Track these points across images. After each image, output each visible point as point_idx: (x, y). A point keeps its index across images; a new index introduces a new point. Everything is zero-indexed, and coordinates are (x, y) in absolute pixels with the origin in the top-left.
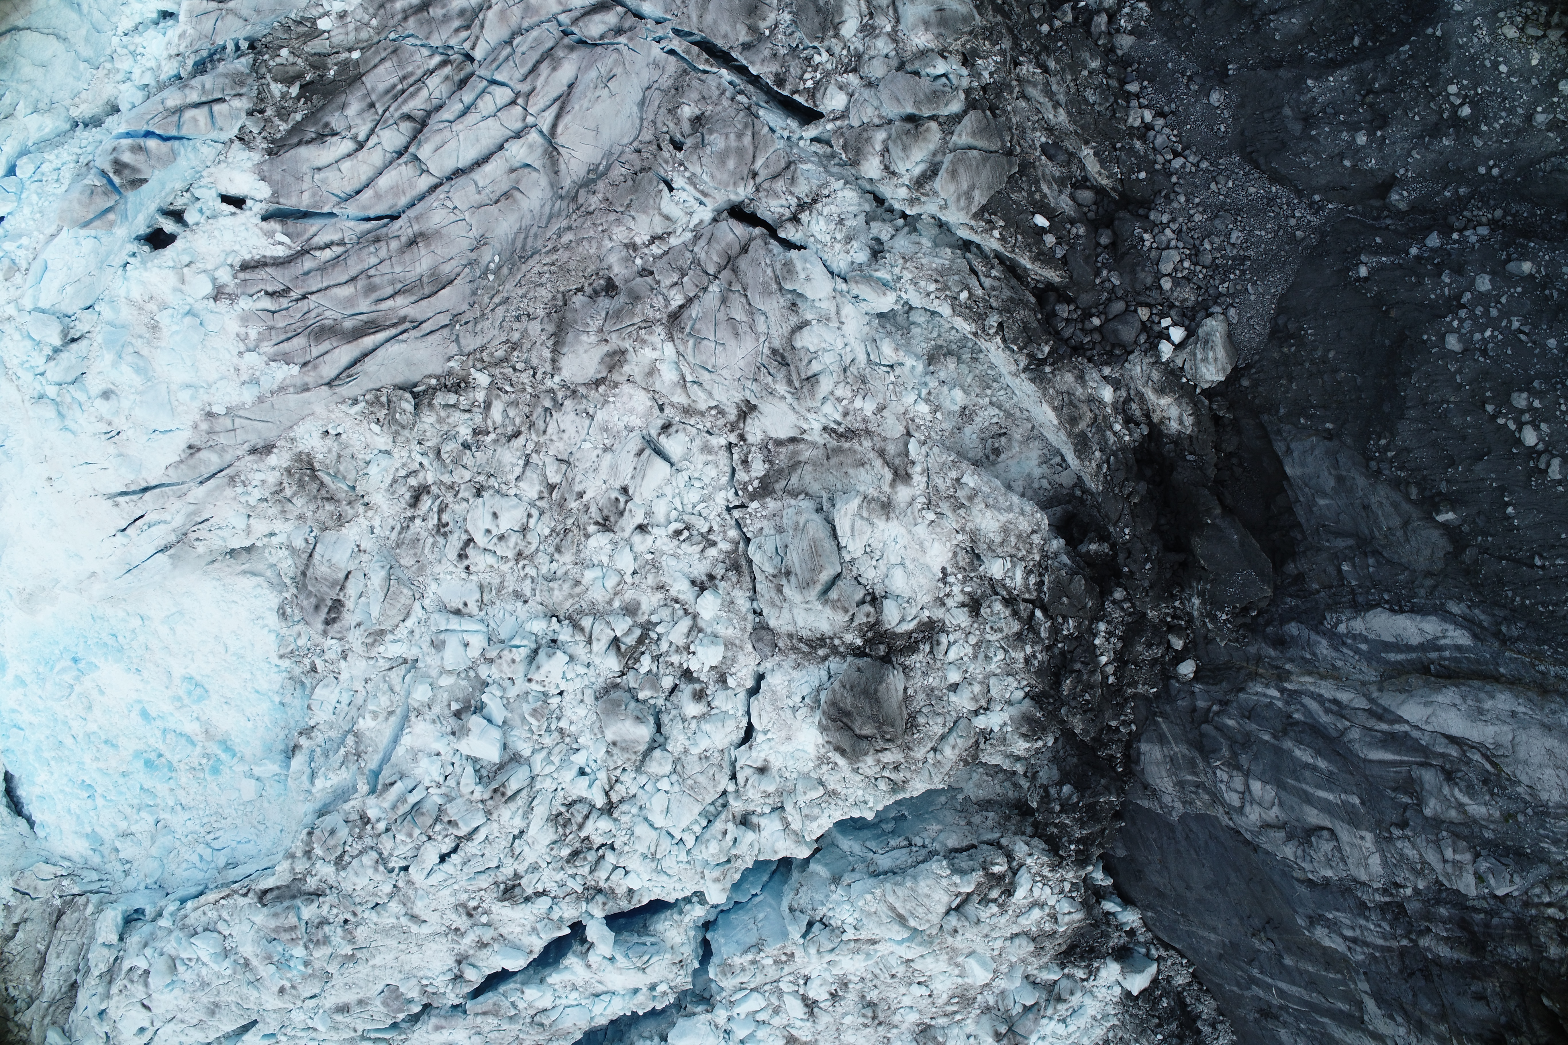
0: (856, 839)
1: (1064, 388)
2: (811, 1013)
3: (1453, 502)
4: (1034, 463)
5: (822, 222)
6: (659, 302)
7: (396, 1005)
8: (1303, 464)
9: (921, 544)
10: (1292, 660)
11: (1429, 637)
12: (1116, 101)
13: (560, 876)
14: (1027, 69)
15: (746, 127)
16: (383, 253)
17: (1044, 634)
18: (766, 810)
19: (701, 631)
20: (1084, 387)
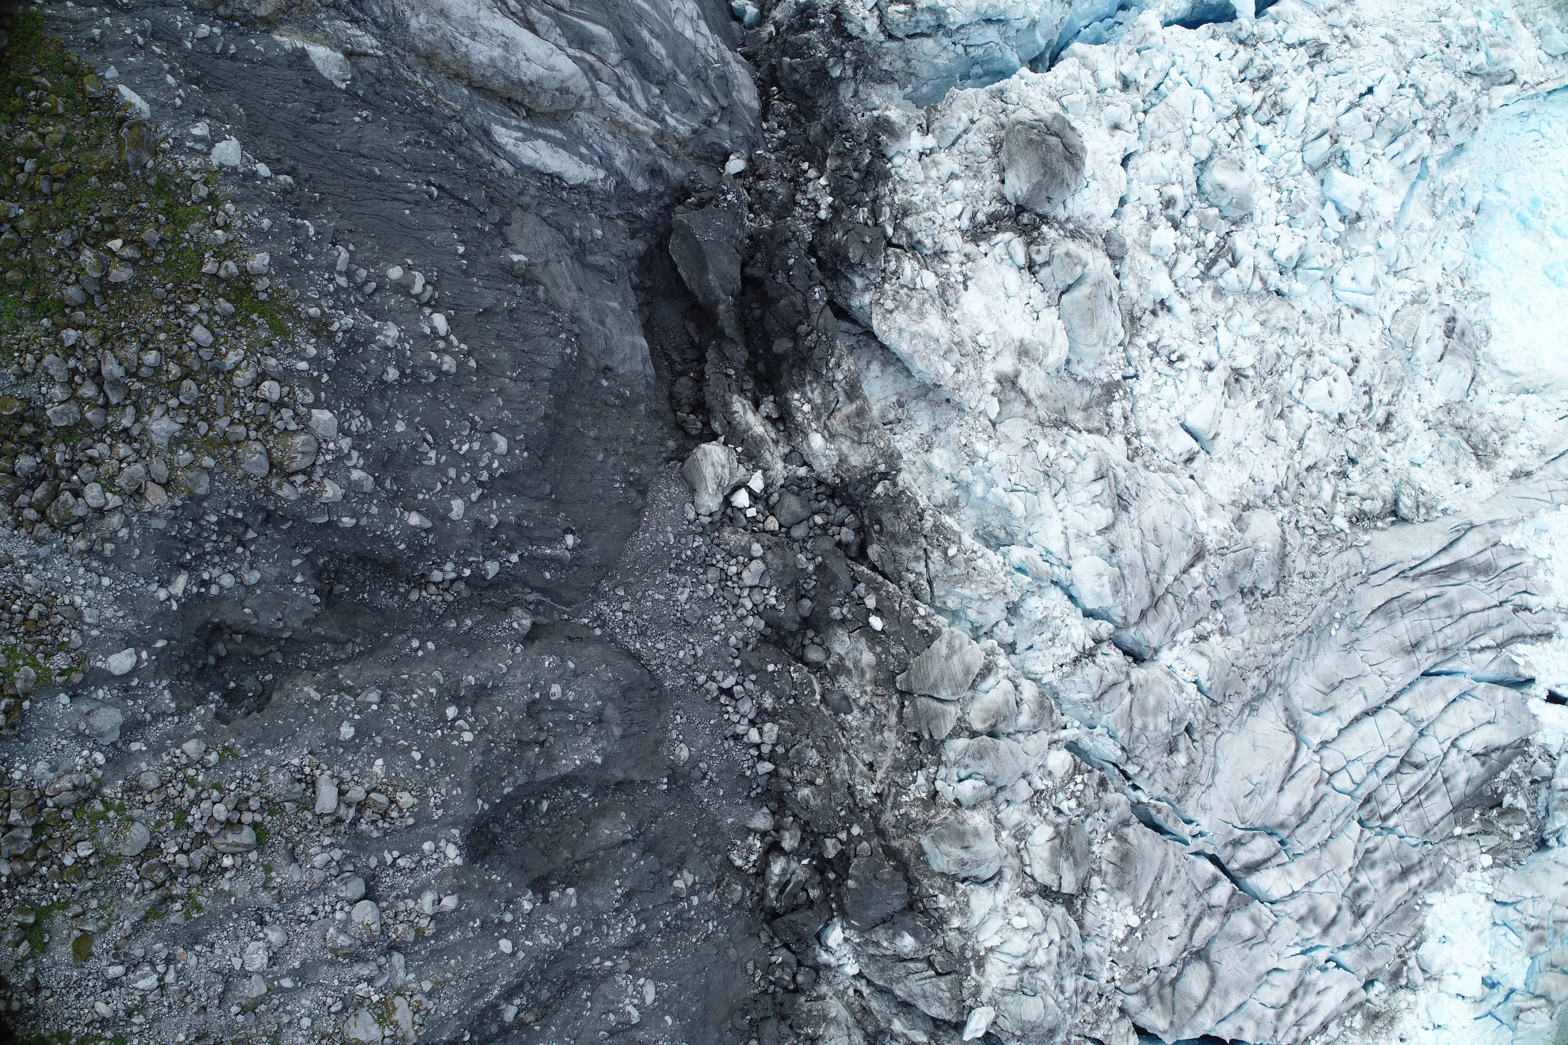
0: (1008, 62)
1: (864, 448)
3: (510, 272)
5: (1075, 636)
6: (1212, 572)
8: (634, 346)
9: (990, 313)
10: (648, 151)
11: (529, 144)
12: (787, 751)
13: (1277, 60)
14: (868, 791)
15: (1138, 737)
16: (1441, 637)
17: (887, 210)
18: (1110, 91)
19: (1166, 263)
20: (839, 450)
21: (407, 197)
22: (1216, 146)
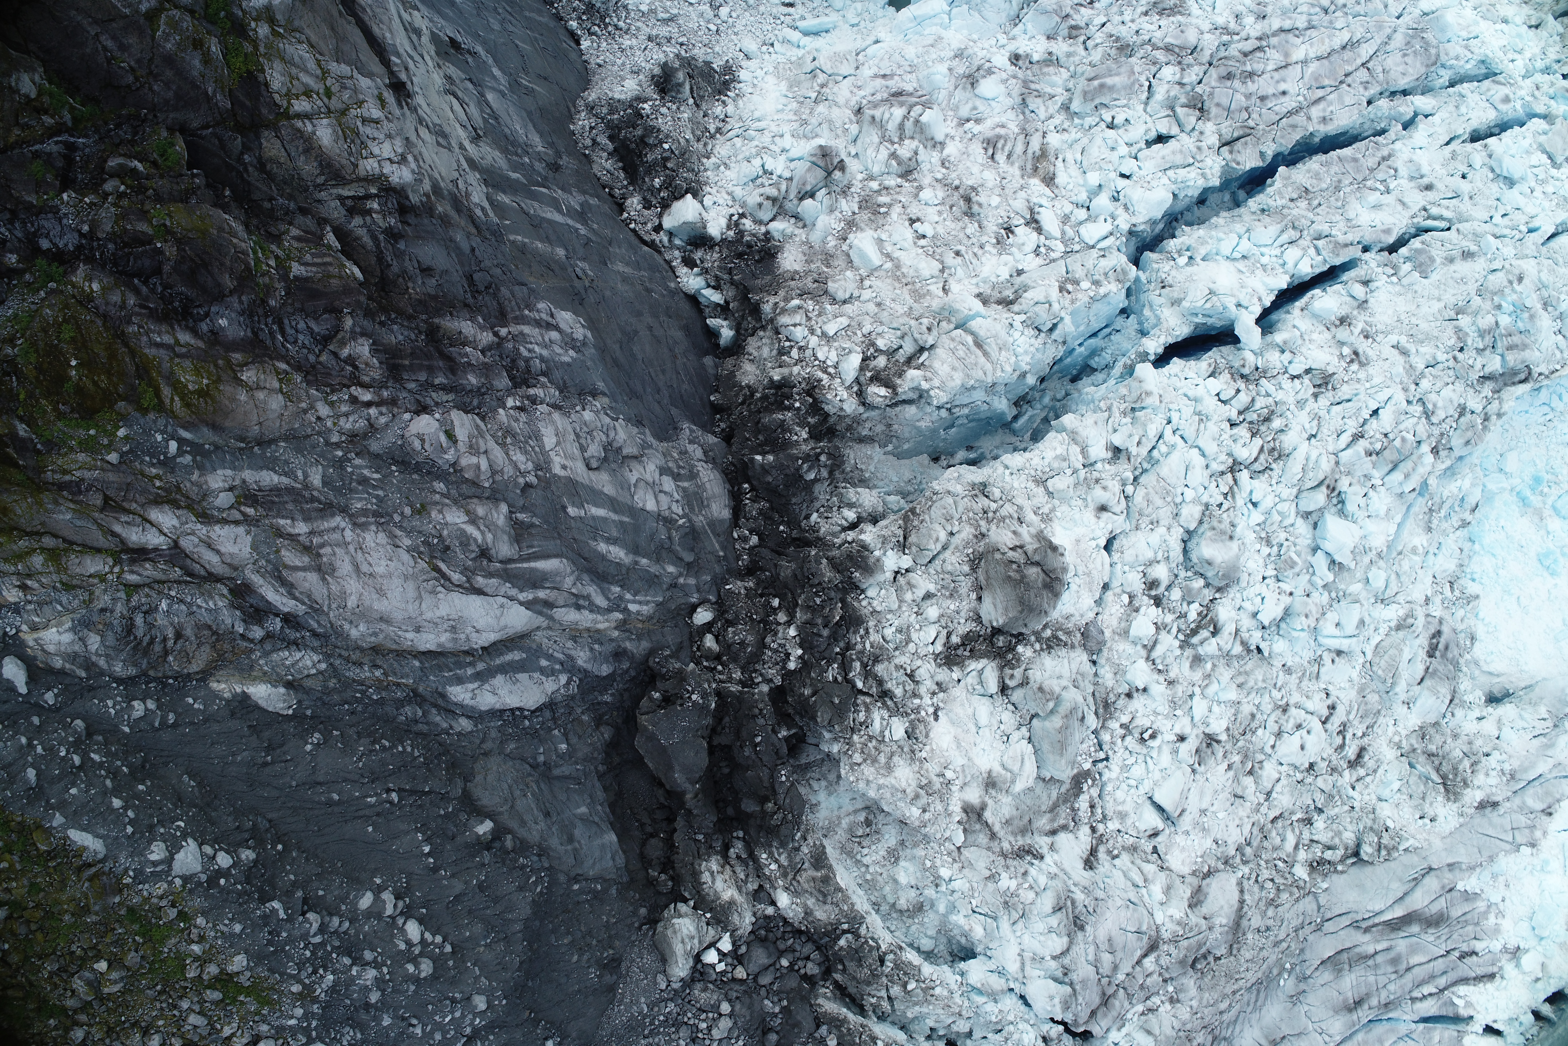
1: (828, 907)
2: (1032, 211)
3: (479, 846)
4: (823, 805)
5: (1026, 1040)
6: (1164, 960)
7: (1422, 258)
8: (603, 846)
9: (959, 746)
10: (612, 640)
11: (487, 686)
13: (1280, 396)
16: (1384, 993)
17: (854, 662)
18: (1099, 466)
19: (1145, 646)
20: (805, 906)
21: (367, 812)
22: (1207, 506)
